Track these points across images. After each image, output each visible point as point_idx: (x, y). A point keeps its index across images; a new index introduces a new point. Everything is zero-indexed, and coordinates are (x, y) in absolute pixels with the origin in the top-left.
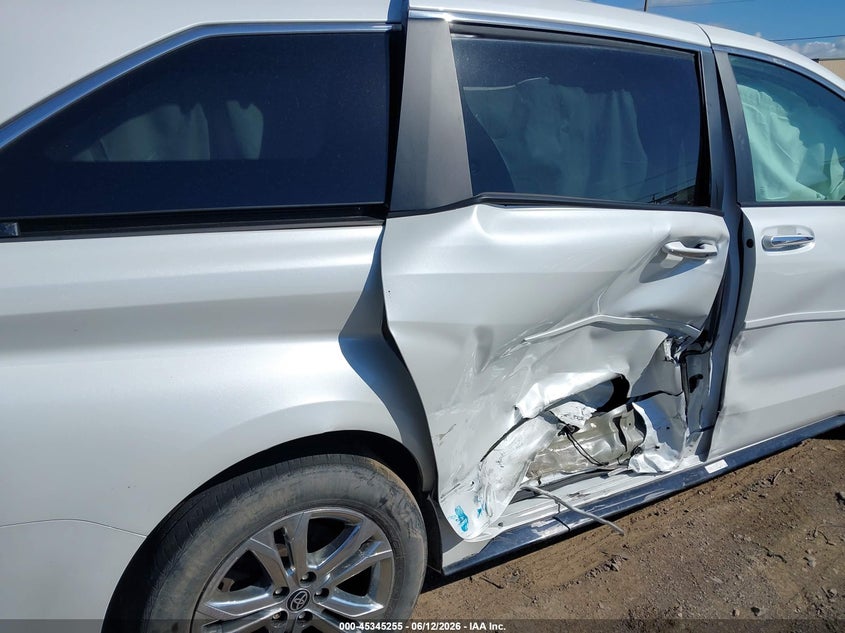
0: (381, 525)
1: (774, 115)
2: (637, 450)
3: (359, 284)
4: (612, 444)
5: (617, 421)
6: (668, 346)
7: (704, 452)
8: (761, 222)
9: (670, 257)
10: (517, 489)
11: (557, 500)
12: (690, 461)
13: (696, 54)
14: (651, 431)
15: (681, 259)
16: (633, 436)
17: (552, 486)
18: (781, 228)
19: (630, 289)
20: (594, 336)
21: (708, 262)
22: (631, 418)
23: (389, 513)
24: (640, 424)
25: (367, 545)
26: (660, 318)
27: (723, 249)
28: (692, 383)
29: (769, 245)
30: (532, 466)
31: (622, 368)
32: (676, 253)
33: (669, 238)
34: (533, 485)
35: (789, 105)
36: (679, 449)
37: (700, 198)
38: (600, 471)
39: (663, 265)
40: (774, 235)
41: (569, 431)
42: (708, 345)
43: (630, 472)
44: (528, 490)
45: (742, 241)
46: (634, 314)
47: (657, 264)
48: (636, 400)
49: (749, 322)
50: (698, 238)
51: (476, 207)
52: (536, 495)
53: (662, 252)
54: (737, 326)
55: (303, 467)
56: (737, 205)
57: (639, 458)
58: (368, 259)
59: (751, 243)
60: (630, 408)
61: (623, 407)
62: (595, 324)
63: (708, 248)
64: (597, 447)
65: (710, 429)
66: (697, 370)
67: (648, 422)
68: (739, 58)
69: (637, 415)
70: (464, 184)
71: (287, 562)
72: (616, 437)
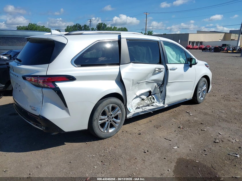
0: (120, 108)
1: (170, 50)
2: (154, 103)
3: (118, 73)
4: (150, 102)
5: (150, 98)
6: (157, 86)
7: (164, 103)
8: (169, 66)
9: (156, 71)
10: (136, 107)
11: (142, 109)
12: (162, 105)
13: (158, 42)
14: (155, 100)
15: (158, 72)
16: (153, 100)
17: (141, 107)
18: (172, 67)
19: (151, 76)
20: (146, 84)
21: (162, 72)
22: (152, 98)
23: (121, 106)
24: (154, 99)
25: (118, 111)
26: (155, 81)
27: (164, 70)
28: (161, 92)
29: (170, 70)
30: (138, 104)
31: (150, 89)
32: (157, 71)
33: (156, 68)
34: (139, 106)
35: (173, 49)
36: (160, 102)
37: (160, 63)
38: (148, 105)
39: (155, 73)
40: (171, 68)
41: (143, 99)
42: (163, 85)
43: (153, 106)
44: (138, 107)
45: (167, 69)
46: (152, 80)
47: (154, 73)
48: (153, 95)
49: (169, 81)
50: (160, 68)
51: (131, 63)
52: (139, 108)
53: (155, 71)
54: (167, 82)
55: (111, 98)
56: (165, 64)
57: (154, 104)
58: (118, 70)
59: (168, 69)
60: (152, 96)
61: (151, 96)
62: (146, 82)
63: (162, 70)
64: (147, 102)
65: (164, 100)
66: (162, 90)
67: (155, 98)
68: (164, 42)
69: (153, 97)
70: (129, 61)
71: (109, 112)
72: (150, 100)
